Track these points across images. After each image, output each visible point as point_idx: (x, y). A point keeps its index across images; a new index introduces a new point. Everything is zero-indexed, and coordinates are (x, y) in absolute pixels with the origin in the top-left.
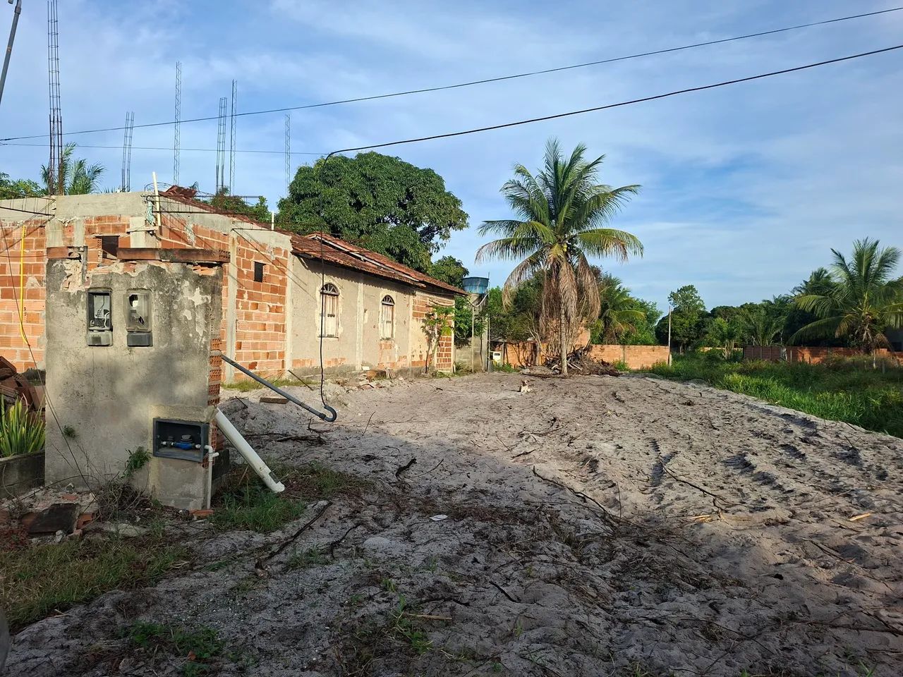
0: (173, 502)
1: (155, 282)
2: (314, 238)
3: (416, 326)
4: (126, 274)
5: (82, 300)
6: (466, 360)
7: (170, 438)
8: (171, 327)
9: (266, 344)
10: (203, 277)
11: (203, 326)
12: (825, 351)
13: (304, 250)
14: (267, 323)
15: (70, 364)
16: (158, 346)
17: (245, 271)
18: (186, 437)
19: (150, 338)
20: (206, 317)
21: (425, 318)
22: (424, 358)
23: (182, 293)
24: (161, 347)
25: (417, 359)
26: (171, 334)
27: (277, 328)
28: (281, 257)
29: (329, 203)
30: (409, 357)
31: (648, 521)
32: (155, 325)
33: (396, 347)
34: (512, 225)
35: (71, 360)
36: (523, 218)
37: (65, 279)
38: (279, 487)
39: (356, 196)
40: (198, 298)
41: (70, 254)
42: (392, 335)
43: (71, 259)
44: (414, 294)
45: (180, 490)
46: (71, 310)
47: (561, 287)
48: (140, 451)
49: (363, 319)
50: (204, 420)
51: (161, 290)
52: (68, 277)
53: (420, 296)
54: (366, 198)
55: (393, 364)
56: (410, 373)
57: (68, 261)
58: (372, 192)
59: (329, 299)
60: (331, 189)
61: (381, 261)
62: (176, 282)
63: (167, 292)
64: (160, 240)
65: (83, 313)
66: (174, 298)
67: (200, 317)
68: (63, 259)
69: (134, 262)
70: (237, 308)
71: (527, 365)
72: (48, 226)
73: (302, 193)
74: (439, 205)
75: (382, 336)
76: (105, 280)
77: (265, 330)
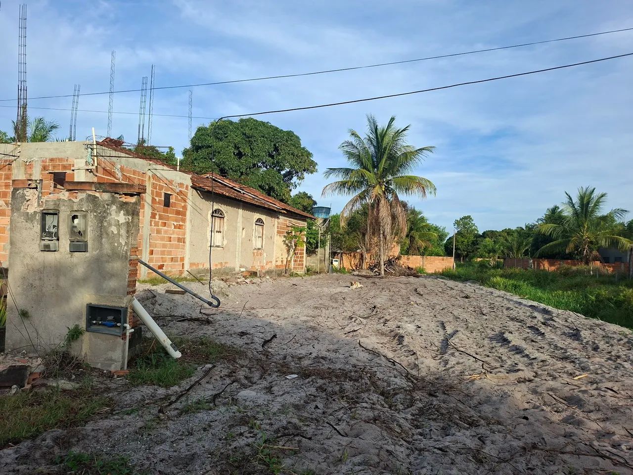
0: (100, 364)
1: (91, 206)
2: (207, 177)
3: (279, 240)
4: (70, 200)
5: (37, 218)
6: (314, 264)
7: (99, 318)
8: (102, 239)
9: (171, 251)
10: (126, 203)
11: (125, 238)
12: (559, 262)
13: (201, 185)
14: (172, 236)
15: (27, 264)
16: (92, 252)
17: (157, 199)
18: (110, 318)
19: (86, 246)
20: (128, 232)
21: (286, 235)
22: (285, 263)
23: (111, 215)
24: (94, 252)
25: (279, 263)
26: (101, 244)
27: (179, 240)
28: (184, 190)
29: (219, 152)
30: (274, 262)
31: (437, 379)
32: (90, 237)
33: (265, 254)
34: (347, 171)
35: (27, 261)
36: (355, 166)
37: (25, 202)
38: (177, 354)
39: (238, 148)
40: (122, 218)
41: (29, 185)
42: (262, 246)
43: (30, 188)
44: (278, 218)
45: (104, 356)
46: (29, 225)
47: (380, 215)
48: (77, 327)
49: (241, 234)
50: (124, 305)
51: (96, 212)
52: (27, 201)
53: (282, 219)
54: (246, 150)
55: (262, 266)
56: (274, 273)
57: (28, 190)
58: (250, 146)
59: (217, 220)
60: (221, 143)
61: (256, 194)
62: (106, 206)
63: (99, 213)
64: (96, 176)
65: (37, 228)
66: (105, 217)
67: (123, 232)
68: (24, 188)
69: (76, 191)
70: (151, 225)
71: (356, 268)
72: (14, 164)
73: (200, 145)
74: (297, 156)
75: (254, 247)
76: (55, 204)
77: (170, 241)
